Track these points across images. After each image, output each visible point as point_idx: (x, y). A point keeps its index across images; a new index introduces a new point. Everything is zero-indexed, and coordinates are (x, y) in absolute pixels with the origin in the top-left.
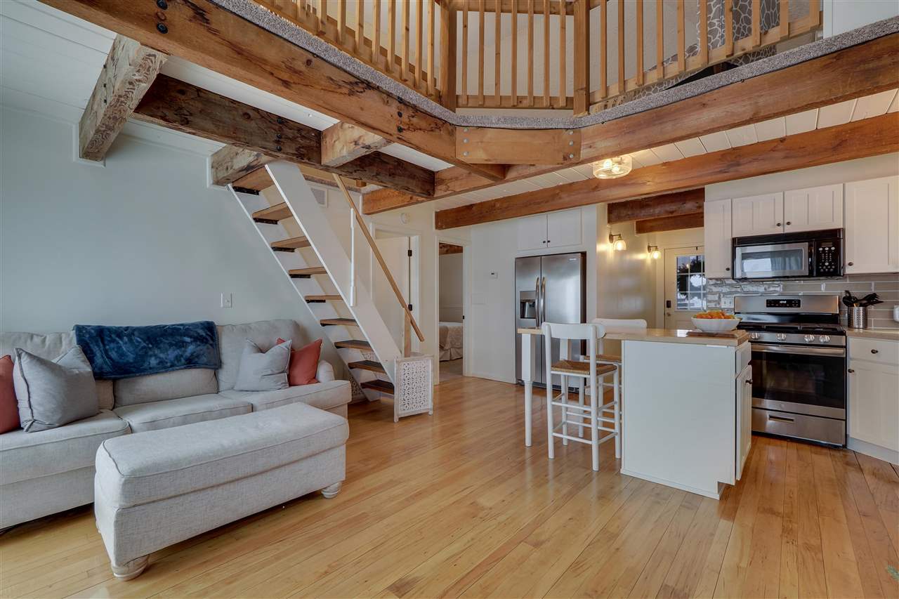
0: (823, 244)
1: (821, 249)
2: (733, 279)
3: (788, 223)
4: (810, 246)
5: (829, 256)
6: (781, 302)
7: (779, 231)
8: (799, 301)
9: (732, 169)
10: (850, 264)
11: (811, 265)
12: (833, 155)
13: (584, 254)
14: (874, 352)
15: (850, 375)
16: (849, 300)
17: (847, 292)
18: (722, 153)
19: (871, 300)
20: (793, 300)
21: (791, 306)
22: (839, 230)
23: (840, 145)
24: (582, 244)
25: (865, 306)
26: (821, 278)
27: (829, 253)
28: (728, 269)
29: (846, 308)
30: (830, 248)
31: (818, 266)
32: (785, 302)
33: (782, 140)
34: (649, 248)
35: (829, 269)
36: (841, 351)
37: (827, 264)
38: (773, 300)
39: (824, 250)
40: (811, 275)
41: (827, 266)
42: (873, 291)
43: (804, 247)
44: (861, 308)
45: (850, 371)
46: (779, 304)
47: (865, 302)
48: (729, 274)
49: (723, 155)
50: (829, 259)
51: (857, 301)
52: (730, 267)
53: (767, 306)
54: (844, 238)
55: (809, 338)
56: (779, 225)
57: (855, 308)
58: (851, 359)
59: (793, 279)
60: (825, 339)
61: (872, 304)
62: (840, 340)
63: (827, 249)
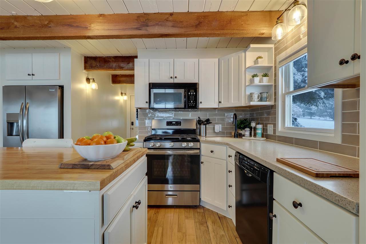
0: (191, 90)
1: (189, 93)
2: (149, 108)
3: (176, 77)
4: (185, 91)
5: (193, 97)
6: (173, 123)
7: (171, 81)
8: (180, 122)
9: (144, 28)
10: (201, 103)
11: (185, 102)
12: (195, 30)
13: (62, 87)
14: (212, 152)
15: (202, 165)
16: (200, 122)
17: (199, 118)
18: (138, 15)
19: (208, 122)
20: (178, 122)
21: (177, 125)
22: (197, 83)
23: (199, 24)
24: (59, 79)
25: (206, 125)
26: (190, 110)
27: (193, 96)
28: (147, 102)
29: (198, 126)
30: (193, 93)
31: (188, 103)
32: (175, 123)
33: (171, 14)
34: (122, 93)
35: (193, 105)
36: (198, 151)
37: (192, 102)
38: (170, 122)
39: (191, 94)
40: (185, 108)
41: (192, 103)
42: (208, 118)
43: (182, 91)
44: (204, 126)
45: (202, 163)
46: (172, 124)
47: (206, 123)
48: (147, 106)
49: (138, 17)
50: (193, 99)
51: (203, 122)
52: (148, 101)
53: (167, 125)
54: (199, 88)
55: (184, 145)
56: (171, 78)
57: (202, 126)
58: (202, 156)
59: (178, 110)
60: (191, 144)
61: (208, 124)
62: (197, 145)
63: (192, 93)
